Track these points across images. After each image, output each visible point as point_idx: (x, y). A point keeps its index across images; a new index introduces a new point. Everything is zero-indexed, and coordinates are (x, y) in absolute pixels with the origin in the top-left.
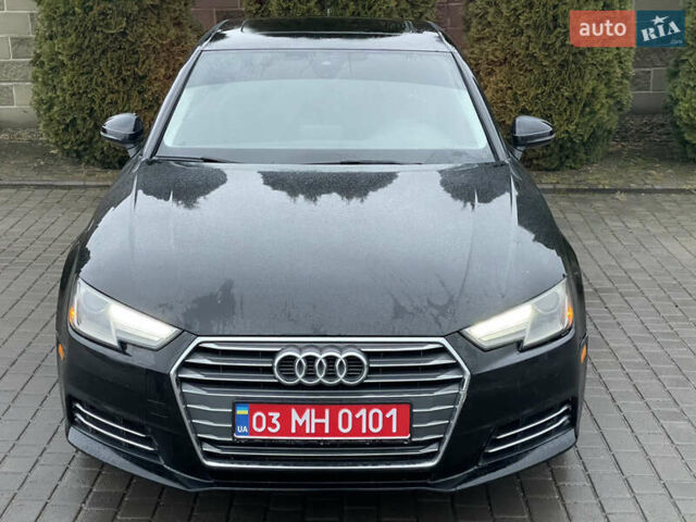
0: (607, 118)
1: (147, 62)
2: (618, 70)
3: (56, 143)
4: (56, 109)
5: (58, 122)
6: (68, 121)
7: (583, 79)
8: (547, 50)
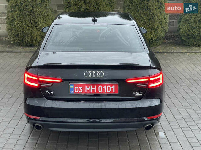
0: (161, 33)
1: (38, 18)
2: (164, 21)
3: (13, 40)
4: (13, 31)
5: (14, 34)
6: (16, 34)
7: (155, 23)
8: (145, 15)
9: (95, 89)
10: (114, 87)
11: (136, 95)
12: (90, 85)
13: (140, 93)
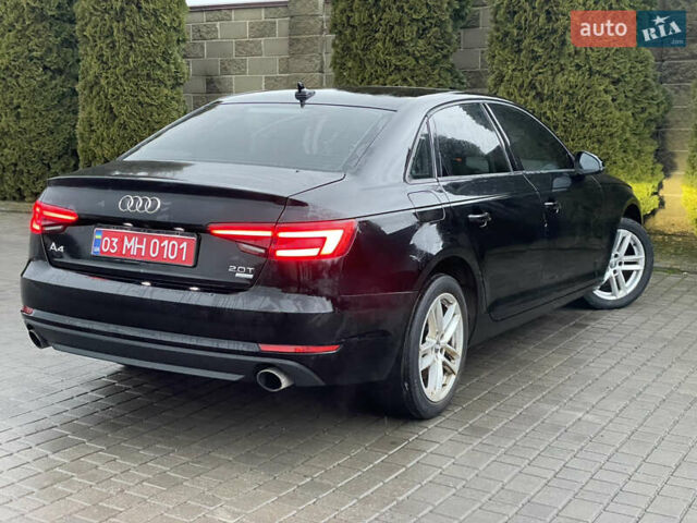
9: (143, 247)
10: (184, 245)
11: (237, 275)
12: (135, 235)
13: (247, 272)
